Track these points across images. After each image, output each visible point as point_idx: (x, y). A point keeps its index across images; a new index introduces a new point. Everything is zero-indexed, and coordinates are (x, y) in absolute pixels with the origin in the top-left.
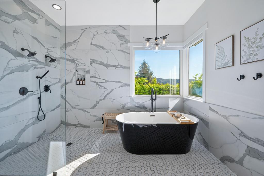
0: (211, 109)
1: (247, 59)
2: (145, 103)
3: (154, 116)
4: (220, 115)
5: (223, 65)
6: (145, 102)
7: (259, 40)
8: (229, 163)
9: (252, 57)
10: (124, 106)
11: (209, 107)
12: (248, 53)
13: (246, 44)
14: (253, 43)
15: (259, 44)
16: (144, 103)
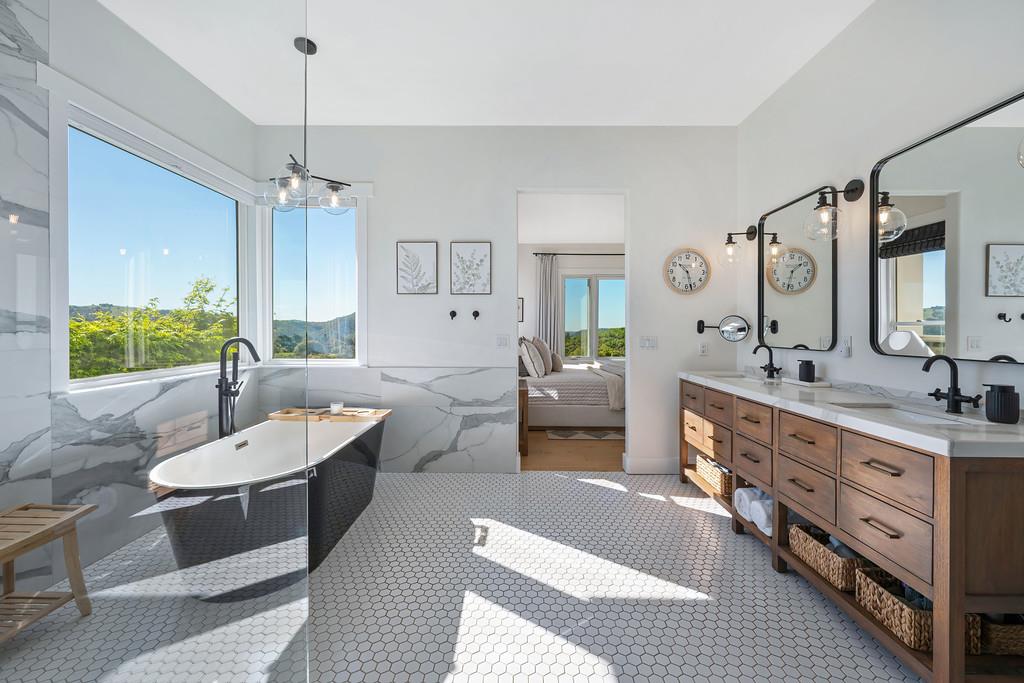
0: (385, 378)
1: (461, 289)
2: (136, 413)
3: (244, 444)
4: (411, 384)
5: (417, 288)
6: (138, 408)
7: (475, 266)
8: (433, 464)
9: (467, 287)
10: (9, 464)
11: (382, 374)
12: (462, 280)
13: (459, 264)
14: (469, 267)
15: (475, 272)
16: (132, 412)
